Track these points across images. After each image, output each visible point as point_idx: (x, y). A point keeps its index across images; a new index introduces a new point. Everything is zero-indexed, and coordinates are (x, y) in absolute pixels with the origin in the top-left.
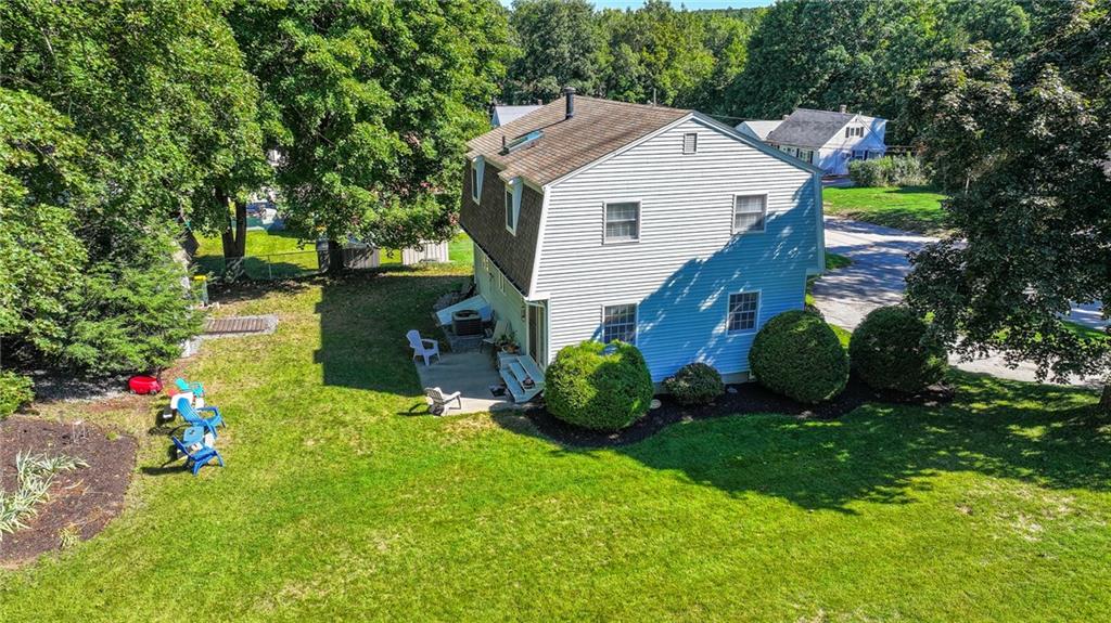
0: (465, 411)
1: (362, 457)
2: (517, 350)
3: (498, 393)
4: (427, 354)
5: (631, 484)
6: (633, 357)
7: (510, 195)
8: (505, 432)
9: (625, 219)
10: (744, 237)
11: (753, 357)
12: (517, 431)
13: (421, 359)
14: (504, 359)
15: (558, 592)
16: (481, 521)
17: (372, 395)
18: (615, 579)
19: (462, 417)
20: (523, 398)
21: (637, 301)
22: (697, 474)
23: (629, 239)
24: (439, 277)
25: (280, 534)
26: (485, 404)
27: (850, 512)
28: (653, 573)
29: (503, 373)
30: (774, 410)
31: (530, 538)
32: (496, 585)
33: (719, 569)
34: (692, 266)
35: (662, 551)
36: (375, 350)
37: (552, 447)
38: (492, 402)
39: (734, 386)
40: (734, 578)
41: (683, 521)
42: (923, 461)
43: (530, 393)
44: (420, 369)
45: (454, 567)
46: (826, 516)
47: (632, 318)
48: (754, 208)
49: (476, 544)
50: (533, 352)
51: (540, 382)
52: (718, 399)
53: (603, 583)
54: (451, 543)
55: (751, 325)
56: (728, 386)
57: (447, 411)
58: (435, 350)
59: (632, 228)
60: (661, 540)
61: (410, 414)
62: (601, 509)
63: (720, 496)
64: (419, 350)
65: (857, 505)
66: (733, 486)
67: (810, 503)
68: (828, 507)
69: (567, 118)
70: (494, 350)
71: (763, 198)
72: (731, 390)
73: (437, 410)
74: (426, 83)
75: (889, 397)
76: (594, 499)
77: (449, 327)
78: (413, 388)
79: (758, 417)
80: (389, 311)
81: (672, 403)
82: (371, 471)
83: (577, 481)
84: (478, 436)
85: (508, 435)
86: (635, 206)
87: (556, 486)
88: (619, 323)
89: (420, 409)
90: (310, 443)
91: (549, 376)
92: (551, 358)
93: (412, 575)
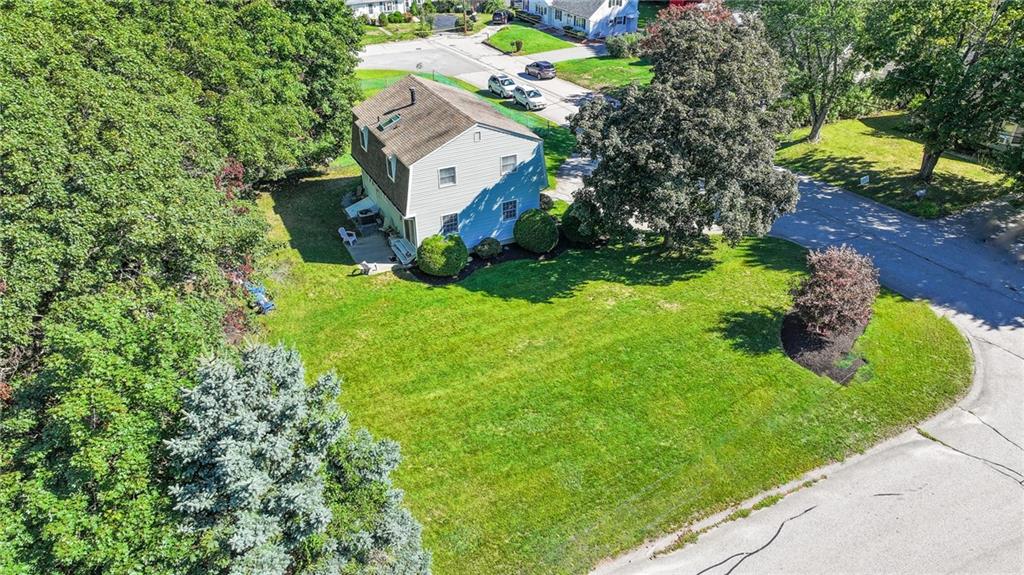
0: (379, 271)
1: (339, 299)
2: (398, 235)
3: (393, 260)
4: (351, 240)
5: (460, 300)
6: (458, 241)
7: (390, 163)
8: (401, 280)
9: (450, 175)
10: (509, 175)
11: (515, 232)
12: (407, 279)
13: (348, 243)
14: (393, 241)
15: (436, 345)
16: (400, 322)
17: (331, 266)
18: (457, 338)
19: (379, 274)
20: (407, 262)
21: (459, 212)
22: (491, 292)
23: (451, 184)
24: (337, 180)
25: (319, 336)
26: (388, 267)
27: (550, 303)
28: (470, 335)
29: (393, 248)
30: (525, 258)
31: (422, 327)
32: (412, 345)
33: (494, 330)
34: (485, 192)
35: (474, 326)
36: (320, 238)
37: (426, 285)
38: (392, 265)
39: (507, 245)
40: (500, 332)
41: (481, 314)
42: (585, 277)
43: (409, 259)
44: (349, 249)
45: (395, 341)
46: (540, 305)
47: (456, 220)
48: (511, 162)
49: (401, 331)
50: (408, 236)
51: (414, 254)
52: (500, 255)
53: (452, 340)
54: (390, 331)
55: (514, 215)
56: (504, 246)
57: (371, 273)
58: (354, 238)
59: (453, 178)
60: (473, 323)
61: (353, 276)
62: (449, 312)
63: (499, 301)
64: (346, 238)
65: (552, 300)
66: (505, 296)
67: (534, 301)
68: (543, 302)
69: (412, 104)
70: (386, 235)
71: (515, 156)
72: (507, 248)
73: (366, 272)
74: (323, 72)
75: (577, 246)
76: (445, 308)
77: (356, 219)
78: (349, 261)
79: (517, 262)
80: (316, 209)
81: (478, 258)
82: (345, 305)
83: (438, 301)
84: (389, 284)
85: (403, 282)
86: (453, 169)
87: (428, 305)
88: (450, 224)
89: (356, 273)
90: (312, 295)
91: (419, 253)
92: (419, 244)
93: (379, 346)
